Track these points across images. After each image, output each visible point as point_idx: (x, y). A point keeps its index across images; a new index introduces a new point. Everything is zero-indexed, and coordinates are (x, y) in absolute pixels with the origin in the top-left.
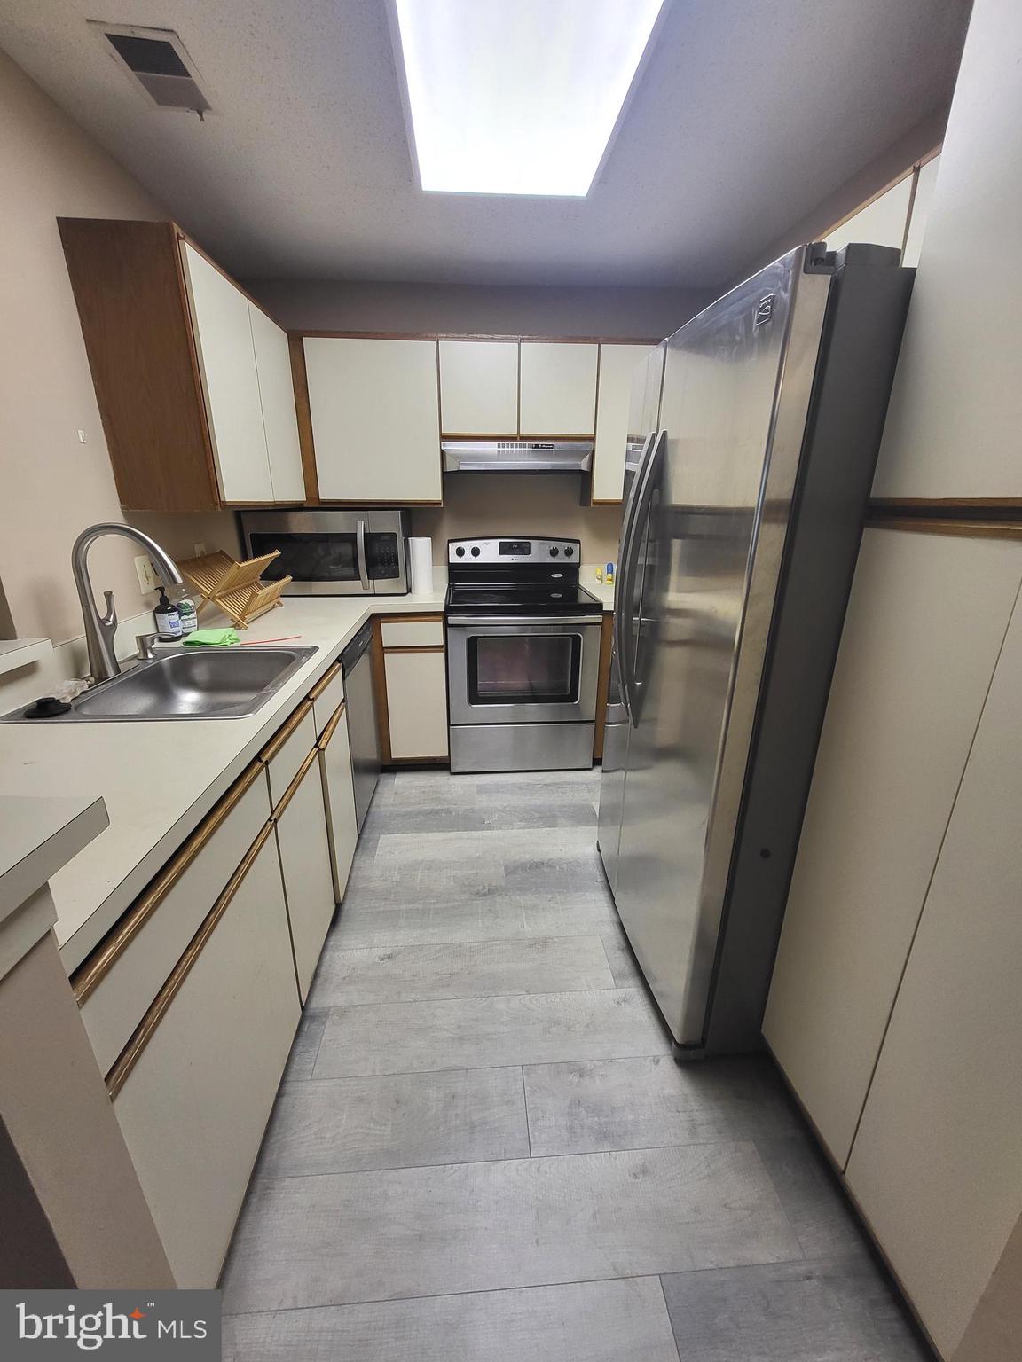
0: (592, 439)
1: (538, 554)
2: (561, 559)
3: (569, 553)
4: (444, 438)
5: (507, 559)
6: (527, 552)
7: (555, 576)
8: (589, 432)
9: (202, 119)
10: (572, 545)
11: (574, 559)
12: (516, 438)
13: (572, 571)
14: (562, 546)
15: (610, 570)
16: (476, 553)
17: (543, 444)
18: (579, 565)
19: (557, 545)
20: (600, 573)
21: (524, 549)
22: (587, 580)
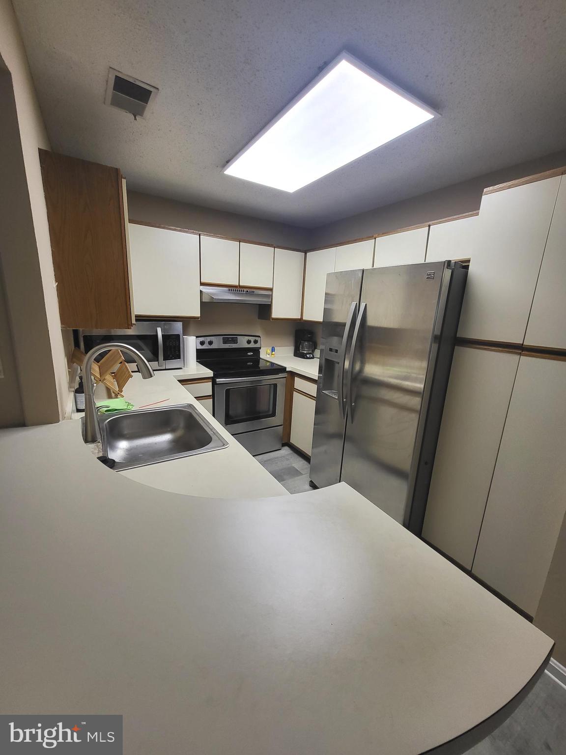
0: (271, 290)
1: (242, 343)
2: (252, 345)
3: (256, 342)
4: (202, 284)
5: (227, 346)
6: (236, 341)
7: (249, 354)
8: (270, 286)
9: (135, 119)
10: (257, 338)
11: (257, 346)
12: (237, 287)
13: (257, 351)
14: (252, 339)
15: (273, 350)
16: (210, 343)
17: (250, 290)
18: (260, 348)
19: (250, 338)
20: (269, 351)
21: (235, 341)
22: (263, 355)
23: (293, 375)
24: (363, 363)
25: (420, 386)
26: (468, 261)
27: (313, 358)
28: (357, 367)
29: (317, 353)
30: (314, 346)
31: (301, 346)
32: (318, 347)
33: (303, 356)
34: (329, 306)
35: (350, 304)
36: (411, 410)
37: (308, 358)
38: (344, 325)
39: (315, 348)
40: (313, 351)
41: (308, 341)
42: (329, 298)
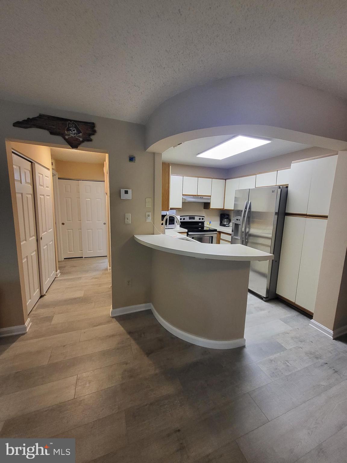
0: (210, 196)
1: (197, 219)
2: (201, 220)
3: (203, 219)
4: (183, 195)
5: (190, 220)
7: (200, 224)
10: (203, 217)
12: (197, 195)
13: (203, 223)
14: (201, 218)
15: (210, 223)
16: (184, 219)
17: (201, 197)
18: (204, 222)
19: (200, 217)
20: (208, 223)
21: (194, 218)
22: (205, 225)
23: (220, 232)
24: (249, 228)
25: (270, 236)
26: (288, 185)
27: (229, 226)
28: (247, 230)
29: (231, 224)
30: (230, 221)
31: (223, 221)
32: (231, 221)
33: (224, 226)
34: (236, 203)
35: (245, 202)
36: (267, 246)
37: (226, 226)
38: (242, 211)
39: (230, 222)
40: (229, 223)
41: (226, 219)
42: (236, 199)
